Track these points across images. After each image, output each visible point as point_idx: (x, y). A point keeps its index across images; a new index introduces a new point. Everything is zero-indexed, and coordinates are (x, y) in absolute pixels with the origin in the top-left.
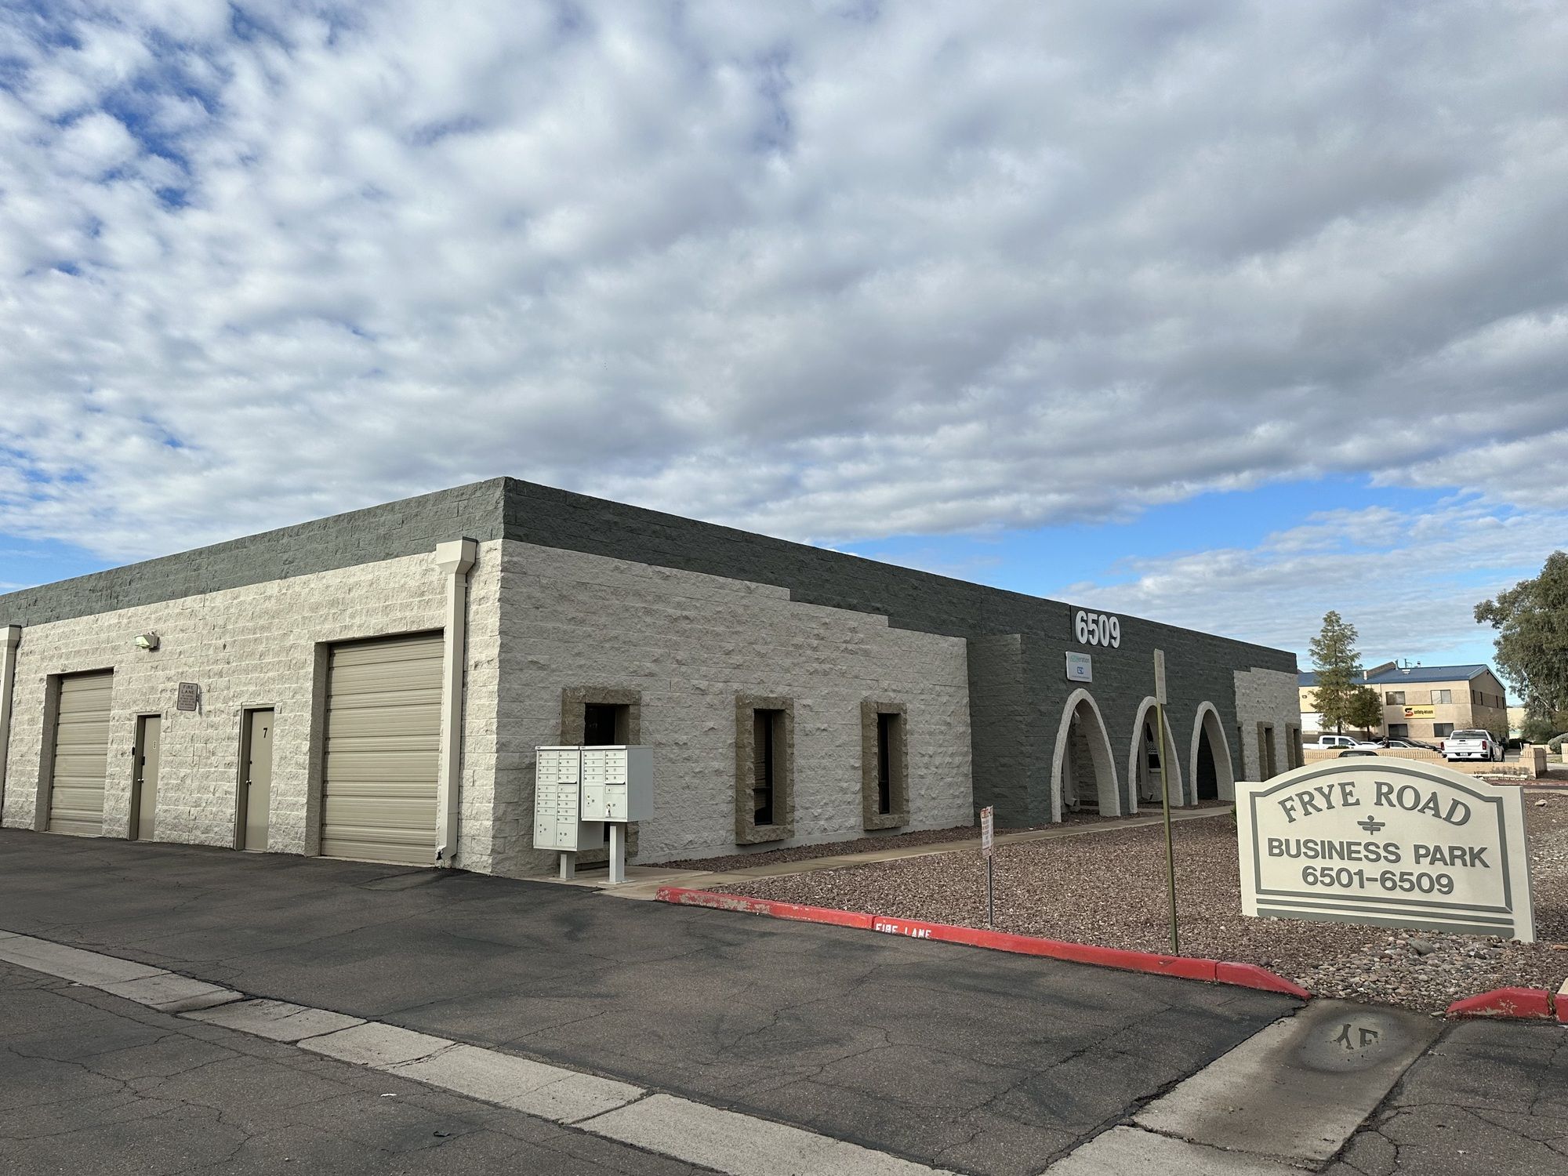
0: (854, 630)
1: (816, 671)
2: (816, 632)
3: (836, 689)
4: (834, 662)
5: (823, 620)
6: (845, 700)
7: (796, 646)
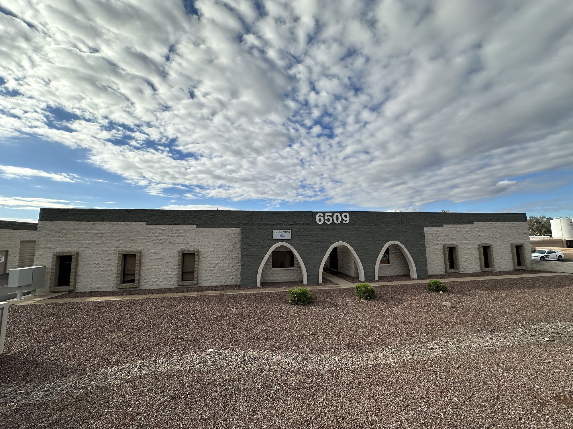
0: (176, 230)
1: (157, 243)
2: (158, 232)
3: (167, 247)
4: (166, 240)
5: (162, 229)
6: (171, 249)
7: (148, 237)
